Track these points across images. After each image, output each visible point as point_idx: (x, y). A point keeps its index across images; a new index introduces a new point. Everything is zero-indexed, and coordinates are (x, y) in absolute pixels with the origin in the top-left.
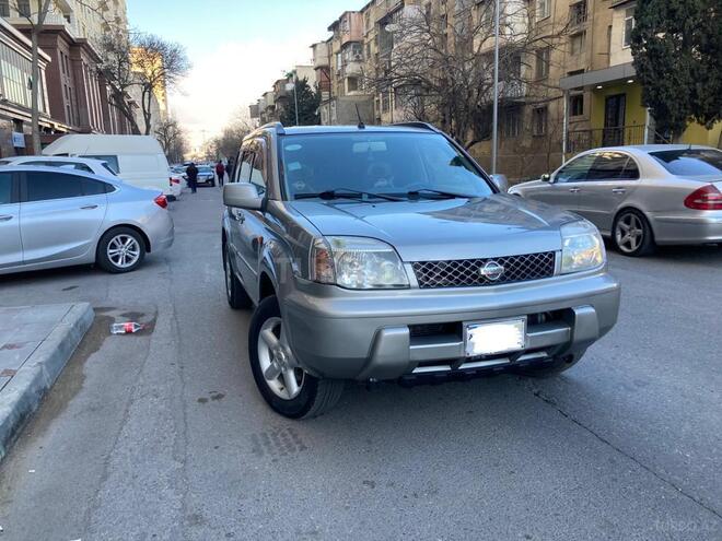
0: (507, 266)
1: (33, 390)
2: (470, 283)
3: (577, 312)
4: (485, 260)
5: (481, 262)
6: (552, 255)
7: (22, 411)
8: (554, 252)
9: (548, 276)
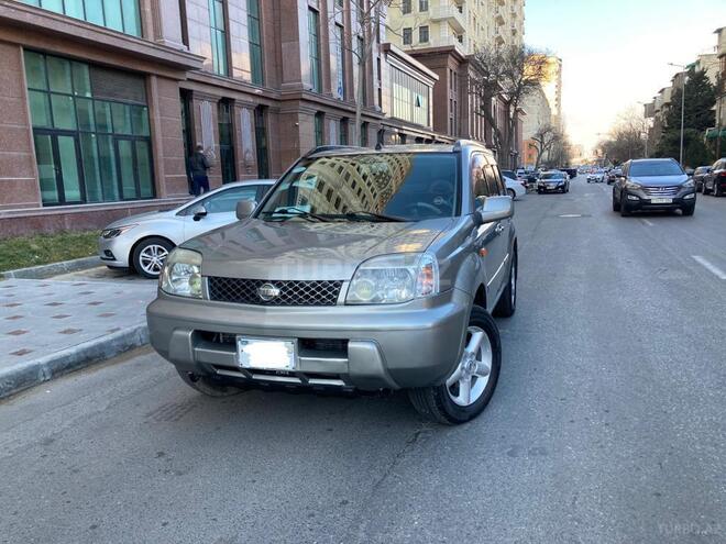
0: (285, 289)
1: (114, 344)
2: (247, 301)
3: (350, 345)
4: (264, 281)
5: (261, 283)
6: (338, 284)
7: (88, 354)
8: (342, 281)
9: (329, 304)
